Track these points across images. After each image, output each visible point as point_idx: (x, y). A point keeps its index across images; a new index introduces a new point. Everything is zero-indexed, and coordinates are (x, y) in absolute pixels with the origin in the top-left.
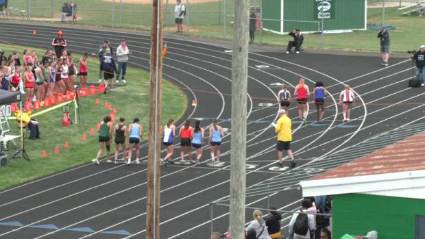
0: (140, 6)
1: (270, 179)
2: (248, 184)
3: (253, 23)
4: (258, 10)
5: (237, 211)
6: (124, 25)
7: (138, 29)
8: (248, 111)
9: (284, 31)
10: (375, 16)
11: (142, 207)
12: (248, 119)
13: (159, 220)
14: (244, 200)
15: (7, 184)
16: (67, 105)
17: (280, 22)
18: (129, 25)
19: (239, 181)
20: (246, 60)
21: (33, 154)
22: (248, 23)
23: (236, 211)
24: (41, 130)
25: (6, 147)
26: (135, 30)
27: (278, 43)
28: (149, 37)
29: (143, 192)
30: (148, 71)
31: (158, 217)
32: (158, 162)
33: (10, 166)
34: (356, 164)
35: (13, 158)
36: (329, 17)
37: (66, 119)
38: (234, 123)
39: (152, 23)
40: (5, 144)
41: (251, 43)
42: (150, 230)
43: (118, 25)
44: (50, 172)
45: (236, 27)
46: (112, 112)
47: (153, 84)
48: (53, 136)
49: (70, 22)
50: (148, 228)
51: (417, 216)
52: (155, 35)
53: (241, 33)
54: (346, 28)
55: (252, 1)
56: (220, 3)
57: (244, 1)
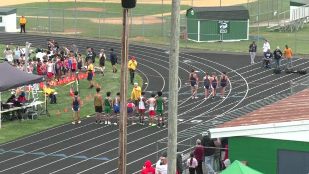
0: (116, 26)
1: (191, 128)
2: (178, 132)
4: (185, 28)
5: (172, 146)
6: (106, 36)
7: (114, 39)
8: (179, 87)
9: (200, 40)
10: (253, 31)
11: (116, 144)
12: (179, 92)
13: (126, 152)
14: (175, 140)
15: (38, 131)
16: (72, 84)
17: (197, 35)
18: (109, 37)
19: (173, 129)
20: (177, 57)
21: (52, 113)
24: (57, 97)
25: (36, 108)
27: (196, 47)
28: (120, 44)
29: (116, 135)
30: (120, 64)
31: (126, 149)
33: (38, 119)
34: (242, 119)
35: (41, 114)
36: (226, 32)
37: (71, 92)
38: (171, 94)
39: (122, 36)
40: (36, 106)
42: (121, 157)
43: (103, 37)
44: (62, 123)
45: (171, 38)
47: (123, 72)
48: (64, 102)
49: (74, 35)
50: (120, 156)
51: (278, 150)
52: (124, 42)
53: (174, 41)
54: (236, 39)
55: (181, 22)
56: (162, 24)
57: (176, 22)
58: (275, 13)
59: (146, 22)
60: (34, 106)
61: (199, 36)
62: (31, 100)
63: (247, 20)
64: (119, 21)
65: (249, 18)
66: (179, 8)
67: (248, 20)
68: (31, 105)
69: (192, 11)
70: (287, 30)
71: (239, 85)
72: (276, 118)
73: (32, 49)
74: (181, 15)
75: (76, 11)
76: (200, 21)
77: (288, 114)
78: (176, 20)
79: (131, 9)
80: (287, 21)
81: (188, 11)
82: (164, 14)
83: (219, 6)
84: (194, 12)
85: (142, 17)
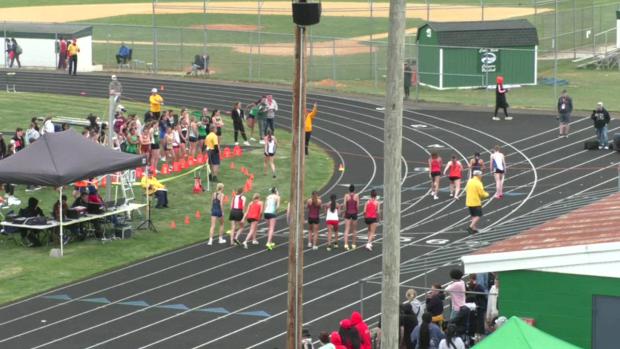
0: (281, 58)
1: (427, 254)
2: (403, 259)
3: (408, 76)
4: (414, 62)
5: (391, 289)
6: (263, 79)
7: (278, 84)
8: (403, 176)
9: (444, 86)
10: (548, 68)
11: (282, 285)
12: (403, 186)
13: (301, 301)
14: (397, 278)
15: (132, 260)
16: (199, 170)
17: (438, 76)
18: (269, 80)
19: (392, 257)
20: (400, 118)
21: (160, 225)
22: (403, 76)
23: (389, 290)
24: (169, 197)
25: (130, 217)
26: (275, 86)
27: (436, 100)
28: (291, 93)
29: (283, 267)
30: (290, 131)
31: (301, 296)
32: (301, 235)
33: (135, 238)
34: (525, 236)
35: (138, 229)
36: (494, 70)
37: (197, 185)
38: (387, 189)
39: (294, 78)
40: (129, 213)
41: (405, 99)
42: (292, 311)
43: (255, 80)
44: (180, 245)
45: (389, 81)
46: (249, 177)
47: (295, 147)
48: (184, 204)
49: (202, 76)
50: (289, 308)
51: (595, 297)
52: (297, 90)
53: (394, 88)
54: (513, 83)
55: (407, 52)
56: (371, 53)
57: (398, 52)
58: (589, 33)
59: (339, 51)
60: (125, 213)
61: (441, 77)
62: (121, 202)
63: (533, 47)
64: (288, 50)
65: (537, 42)
66: (404, 25)
67: (536, 47)
68: (121, 210)
69: (429, 31)
70: (611, 64)
71: (518, 171)
72: (590, 235)
73: (122, 104)
74: (407, 38)
75: (206, 30)
76: (444, 49)
77: (613, 228)
78: (398, 47)
79: (312, 27)
80: (611, 49)
81: (420, 30)
82: (376, 37)
83: (480, 19)
84: (432, 31)
85: (331, 43)
